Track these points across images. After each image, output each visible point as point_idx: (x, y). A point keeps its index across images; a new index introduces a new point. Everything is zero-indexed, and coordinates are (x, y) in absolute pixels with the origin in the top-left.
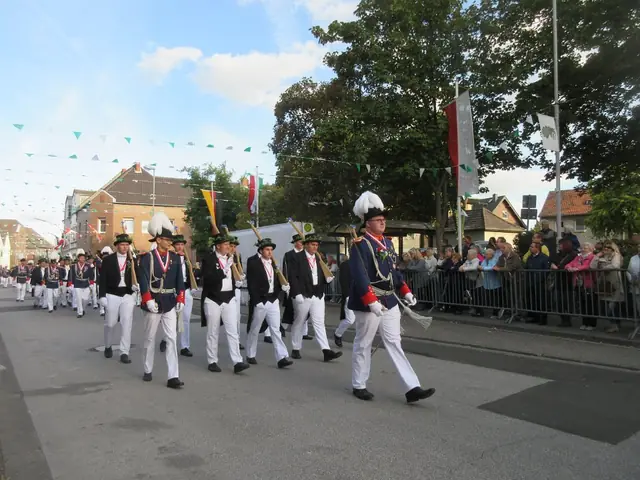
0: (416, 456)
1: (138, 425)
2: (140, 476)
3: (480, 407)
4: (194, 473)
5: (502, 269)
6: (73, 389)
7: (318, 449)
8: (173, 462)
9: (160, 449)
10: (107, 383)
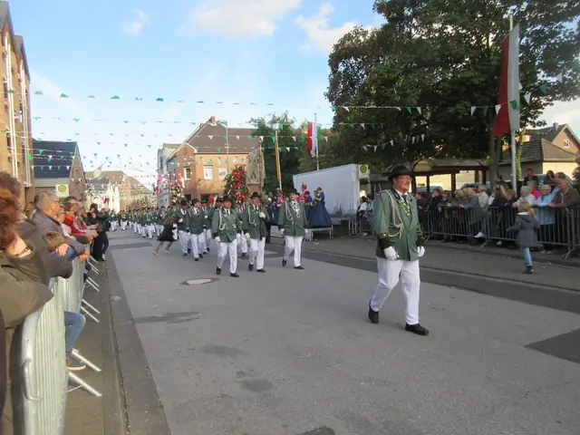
0: (461, 391)
1: (220, 351)
2: (223, 396)
3: (526, 346)
4: (266, 396)
5: (559, 205)
6: (170, 318)
7: (370, 380)
8: (247, 385)
9: (238, 373)
10: (196, 313)
